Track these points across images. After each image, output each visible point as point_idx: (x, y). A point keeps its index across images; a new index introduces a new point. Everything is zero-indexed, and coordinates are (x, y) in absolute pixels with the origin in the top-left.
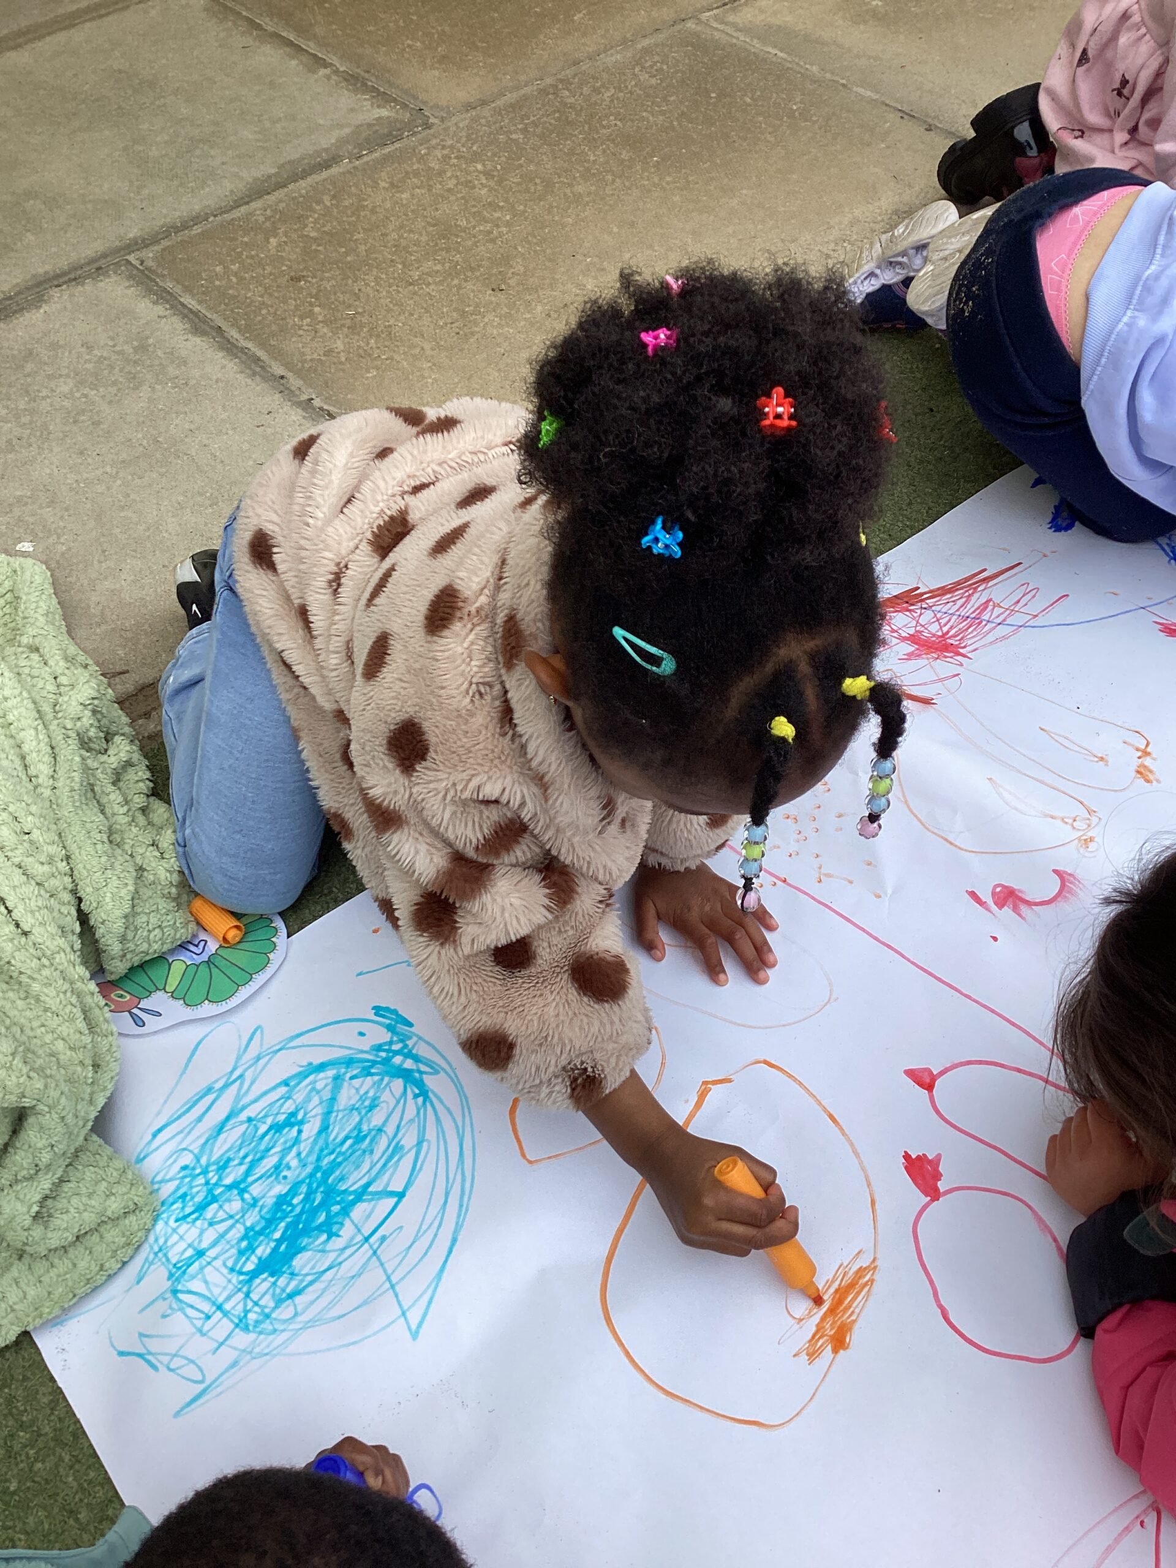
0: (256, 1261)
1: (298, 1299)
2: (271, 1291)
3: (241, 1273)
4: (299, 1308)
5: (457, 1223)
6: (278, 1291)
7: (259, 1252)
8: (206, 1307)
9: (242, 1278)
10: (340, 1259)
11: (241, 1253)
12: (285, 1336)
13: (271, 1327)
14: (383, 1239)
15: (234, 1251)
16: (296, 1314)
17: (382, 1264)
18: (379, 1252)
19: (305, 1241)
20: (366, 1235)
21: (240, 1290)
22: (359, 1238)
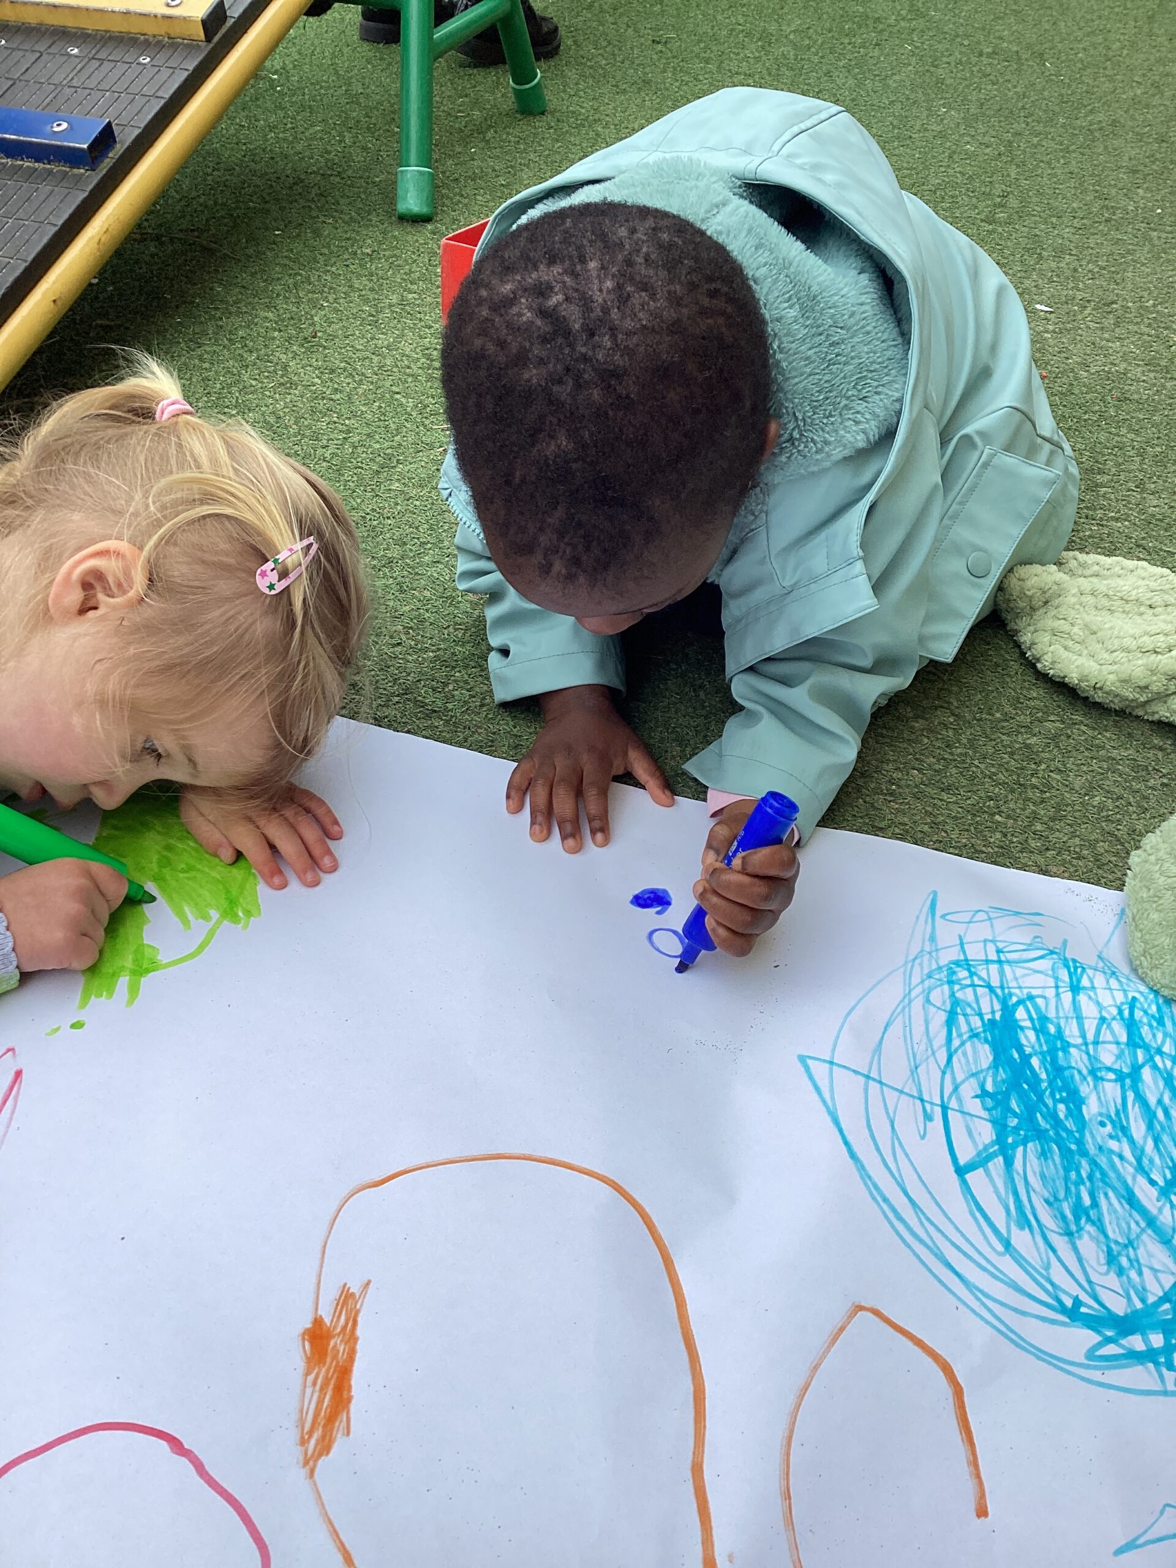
0: (1022, 1024)
1: (943, 1016)
2: (975, 1006)
3: (1020, 1002)
4: (932, 1010)
5: (870, 1177)
6: (969, 1011)
7: (1031, 1035)
8: (1010, 956)
9: (1014, 999)
10: (948, 1076)
11: (1044, 1019)
12: (916, 980)
13: (937, 977)
14: (928, 1117)
15: (1052, 1014)
16: (928, 1001)
17: (901, 1092)
18: (918, 1102)
19: (1002, 1075)
20: (950, 1112)
21: (1002, 987)
22: (953, 1104)
